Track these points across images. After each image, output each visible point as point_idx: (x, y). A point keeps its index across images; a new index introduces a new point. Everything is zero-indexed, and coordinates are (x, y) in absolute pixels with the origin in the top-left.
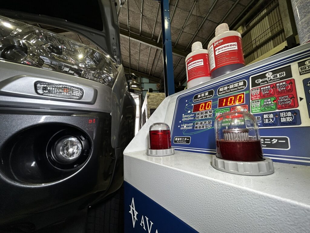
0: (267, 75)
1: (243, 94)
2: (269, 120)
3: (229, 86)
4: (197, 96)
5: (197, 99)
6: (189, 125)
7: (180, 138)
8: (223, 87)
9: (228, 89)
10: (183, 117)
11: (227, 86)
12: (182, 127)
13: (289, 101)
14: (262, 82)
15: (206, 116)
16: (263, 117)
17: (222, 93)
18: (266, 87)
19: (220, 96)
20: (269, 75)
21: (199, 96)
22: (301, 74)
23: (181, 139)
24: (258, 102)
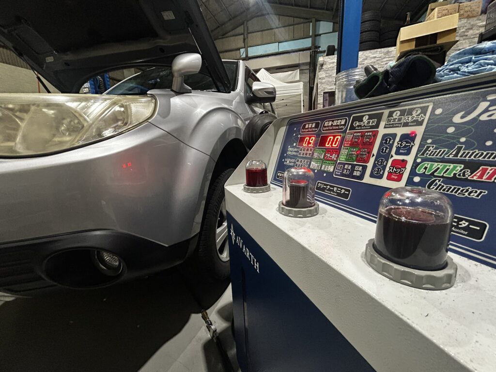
0: (364, 118)
1: (340, 136)
2: (347, 171)
3: (333, 121)
4: (305, 125)
8: (328, 121)
9: (332, 124)
10: (288, 150)
11: (332, 121)
12: (285, 161)
13: (366, 154)
14: (358, 126)
15: (306, 154)
16: (344, 166)
17: (324, 129)
18: (358, 134)
19: (324, 132)
20: (365, 119)
21: (307, 127)
22: (385, 127)
24: (347, 149)
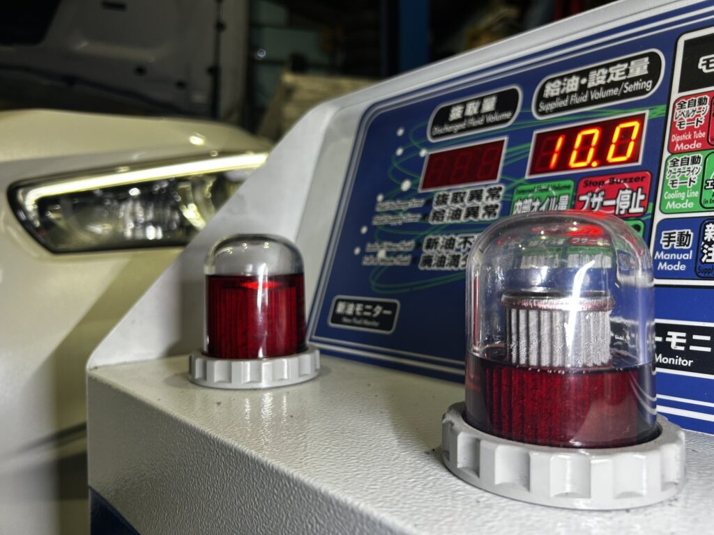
1: (640, 118)
4: (447, 111)
5: (447, 128)
6: (400, 247)
7: (356, 302)
8: (561, 78)
9: (583, 89)
10: (378, 209)
11: (577, 74)
12: (369, 254)
15: (473, 212)
16: (700, 235)
19: (545, 120)
21: (456, 113)
23: (359, 307)
24: (695, 160)
